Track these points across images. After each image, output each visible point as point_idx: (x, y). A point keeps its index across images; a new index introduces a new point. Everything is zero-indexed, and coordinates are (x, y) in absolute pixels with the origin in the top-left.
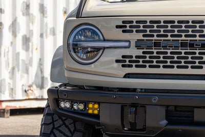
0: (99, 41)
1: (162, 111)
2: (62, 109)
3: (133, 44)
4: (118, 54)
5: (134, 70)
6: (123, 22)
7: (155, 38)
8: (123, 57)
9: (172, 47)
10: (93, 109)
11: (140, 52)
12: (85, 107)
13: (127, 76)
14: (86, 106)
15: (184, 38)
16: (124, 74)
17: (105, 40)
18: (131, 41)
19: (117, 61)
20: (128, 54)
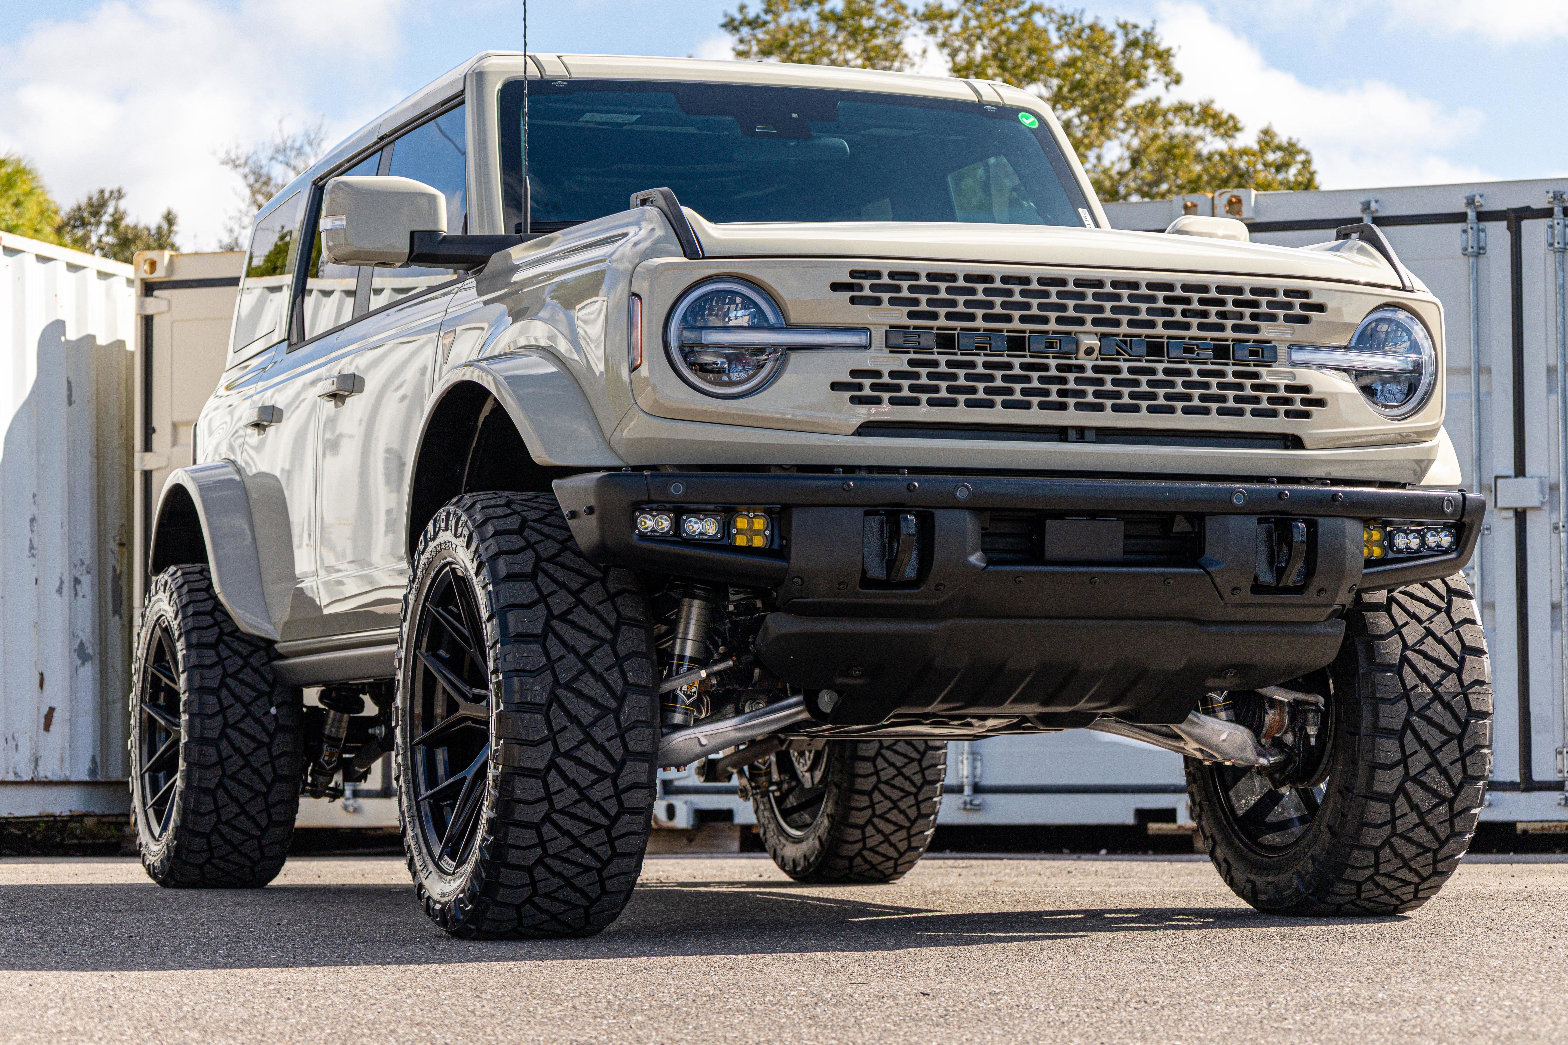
0: (768, 327)
2: (643, 536)
3: (879, 338)
4: (840, 368)
5: (885, 412)
6: (853, 274)
7: (942, 322)
8: (854, 373)
9: (985, 348)
10: (751, 532)
11: (901, 362)
12: (724, 529)
13: (867, 429)
14: (726, 526)
15: (1016, 325)
16: (856, 422)
17: (785, 327)
18: (872, 328)
19: (835, 386)
20: (870, 366)
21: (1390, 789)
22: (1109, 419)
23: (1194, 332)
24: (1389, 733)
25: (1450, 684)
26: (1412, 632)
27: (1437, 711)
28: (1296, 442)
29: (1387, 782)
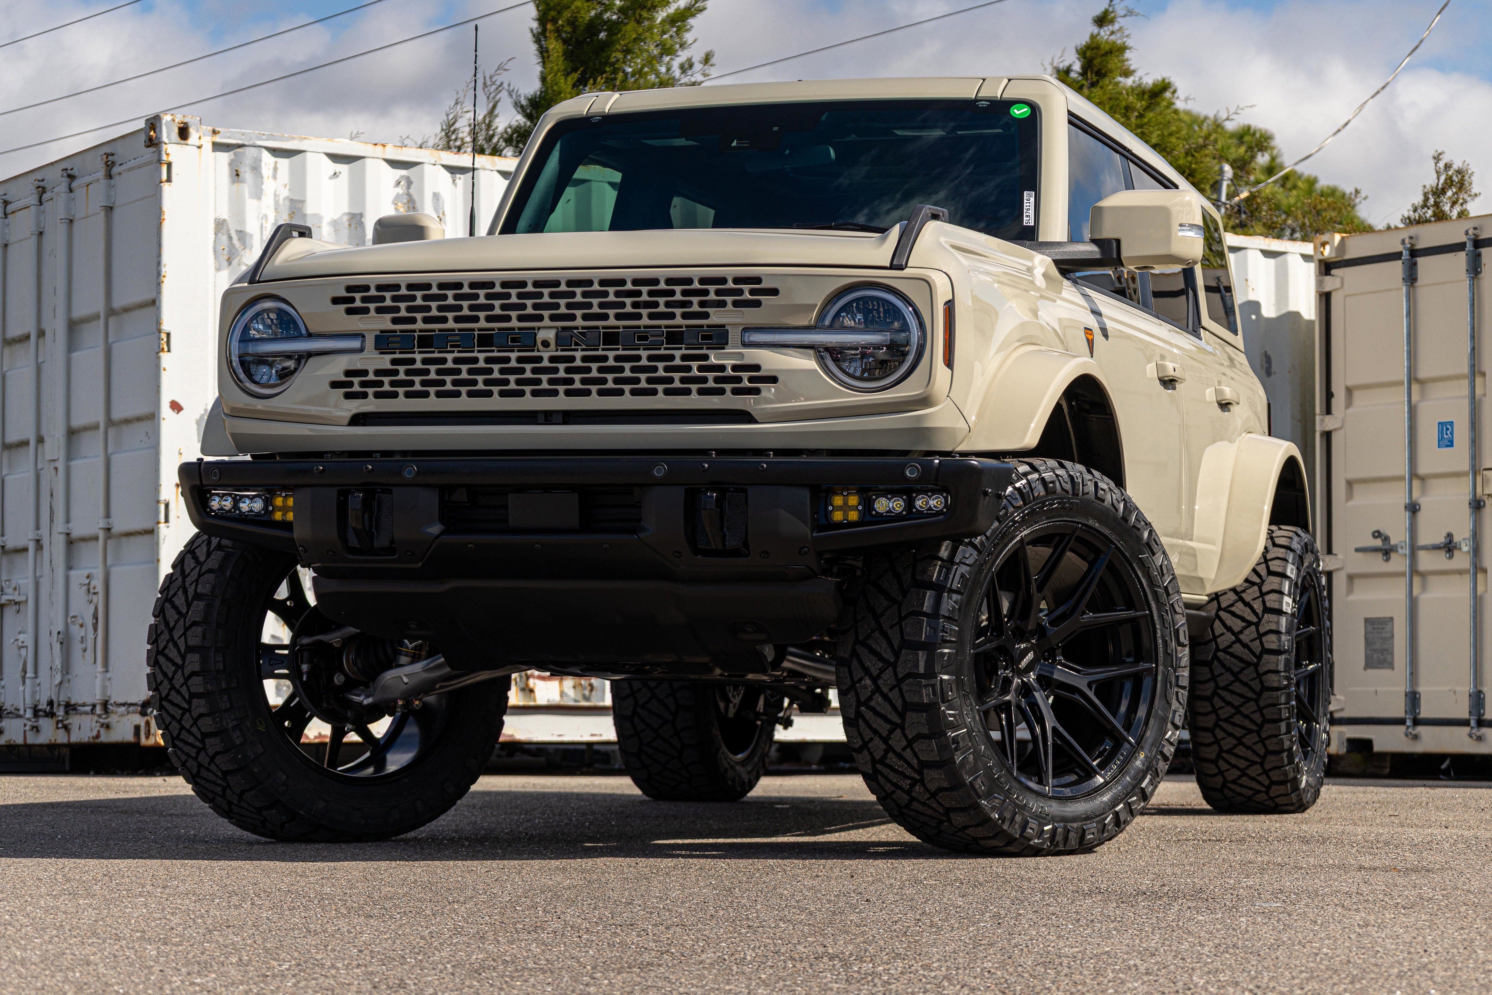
0: (298, 337)
1: (430, 500)
2: (219, 516)
3: (370, 341)
4: (336, 367)
5: (371, 405)
6: (349, 289)
7: (420, 325)
8: (347, 373)
9: (458, 346)
10: (285, 509)
11: (385, 362)
12: (266, 508)
13: (357, 420)
14: (267, 504)
15: (483, 324)
16: (348, 416)
17: (309, 335)
18: (366, 334)
19: (334, 385)
20: (359, 366)
23: (645, 321)
28: (747, 417)
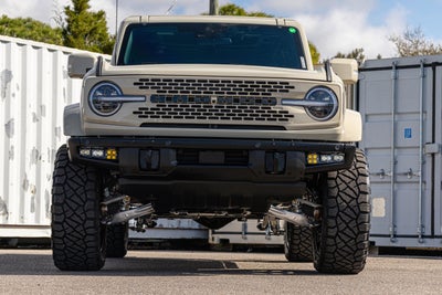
0: (118, 96)
1: (173, 153)
2: (81, 156)
3: (148, 98)
4: (136, 107)
5: (149, 120)
6: (140, 80)
7: (168, 93)
8: (140, 109)
10: (112, 155)
13: (143, 125)
14: (104, 153)
16: (141, 123)
17: (123, 96)
18: (147, 96)
19: (135, 113)
20: (144, 107)
21: (333, 234)
22: (220, 122)
23: (249, 95)
24: (332, 217)
25: (354, 202)
26: (342, 187)
27: (348, 211)
28: (283, 128)
29: (332, 232)
